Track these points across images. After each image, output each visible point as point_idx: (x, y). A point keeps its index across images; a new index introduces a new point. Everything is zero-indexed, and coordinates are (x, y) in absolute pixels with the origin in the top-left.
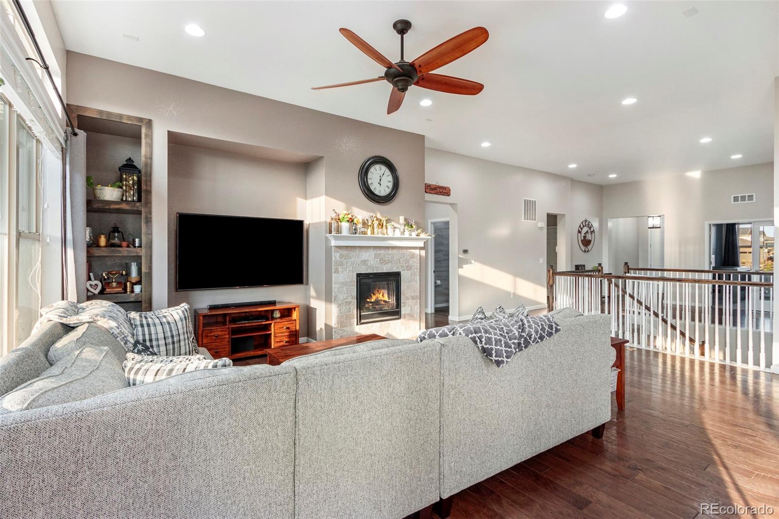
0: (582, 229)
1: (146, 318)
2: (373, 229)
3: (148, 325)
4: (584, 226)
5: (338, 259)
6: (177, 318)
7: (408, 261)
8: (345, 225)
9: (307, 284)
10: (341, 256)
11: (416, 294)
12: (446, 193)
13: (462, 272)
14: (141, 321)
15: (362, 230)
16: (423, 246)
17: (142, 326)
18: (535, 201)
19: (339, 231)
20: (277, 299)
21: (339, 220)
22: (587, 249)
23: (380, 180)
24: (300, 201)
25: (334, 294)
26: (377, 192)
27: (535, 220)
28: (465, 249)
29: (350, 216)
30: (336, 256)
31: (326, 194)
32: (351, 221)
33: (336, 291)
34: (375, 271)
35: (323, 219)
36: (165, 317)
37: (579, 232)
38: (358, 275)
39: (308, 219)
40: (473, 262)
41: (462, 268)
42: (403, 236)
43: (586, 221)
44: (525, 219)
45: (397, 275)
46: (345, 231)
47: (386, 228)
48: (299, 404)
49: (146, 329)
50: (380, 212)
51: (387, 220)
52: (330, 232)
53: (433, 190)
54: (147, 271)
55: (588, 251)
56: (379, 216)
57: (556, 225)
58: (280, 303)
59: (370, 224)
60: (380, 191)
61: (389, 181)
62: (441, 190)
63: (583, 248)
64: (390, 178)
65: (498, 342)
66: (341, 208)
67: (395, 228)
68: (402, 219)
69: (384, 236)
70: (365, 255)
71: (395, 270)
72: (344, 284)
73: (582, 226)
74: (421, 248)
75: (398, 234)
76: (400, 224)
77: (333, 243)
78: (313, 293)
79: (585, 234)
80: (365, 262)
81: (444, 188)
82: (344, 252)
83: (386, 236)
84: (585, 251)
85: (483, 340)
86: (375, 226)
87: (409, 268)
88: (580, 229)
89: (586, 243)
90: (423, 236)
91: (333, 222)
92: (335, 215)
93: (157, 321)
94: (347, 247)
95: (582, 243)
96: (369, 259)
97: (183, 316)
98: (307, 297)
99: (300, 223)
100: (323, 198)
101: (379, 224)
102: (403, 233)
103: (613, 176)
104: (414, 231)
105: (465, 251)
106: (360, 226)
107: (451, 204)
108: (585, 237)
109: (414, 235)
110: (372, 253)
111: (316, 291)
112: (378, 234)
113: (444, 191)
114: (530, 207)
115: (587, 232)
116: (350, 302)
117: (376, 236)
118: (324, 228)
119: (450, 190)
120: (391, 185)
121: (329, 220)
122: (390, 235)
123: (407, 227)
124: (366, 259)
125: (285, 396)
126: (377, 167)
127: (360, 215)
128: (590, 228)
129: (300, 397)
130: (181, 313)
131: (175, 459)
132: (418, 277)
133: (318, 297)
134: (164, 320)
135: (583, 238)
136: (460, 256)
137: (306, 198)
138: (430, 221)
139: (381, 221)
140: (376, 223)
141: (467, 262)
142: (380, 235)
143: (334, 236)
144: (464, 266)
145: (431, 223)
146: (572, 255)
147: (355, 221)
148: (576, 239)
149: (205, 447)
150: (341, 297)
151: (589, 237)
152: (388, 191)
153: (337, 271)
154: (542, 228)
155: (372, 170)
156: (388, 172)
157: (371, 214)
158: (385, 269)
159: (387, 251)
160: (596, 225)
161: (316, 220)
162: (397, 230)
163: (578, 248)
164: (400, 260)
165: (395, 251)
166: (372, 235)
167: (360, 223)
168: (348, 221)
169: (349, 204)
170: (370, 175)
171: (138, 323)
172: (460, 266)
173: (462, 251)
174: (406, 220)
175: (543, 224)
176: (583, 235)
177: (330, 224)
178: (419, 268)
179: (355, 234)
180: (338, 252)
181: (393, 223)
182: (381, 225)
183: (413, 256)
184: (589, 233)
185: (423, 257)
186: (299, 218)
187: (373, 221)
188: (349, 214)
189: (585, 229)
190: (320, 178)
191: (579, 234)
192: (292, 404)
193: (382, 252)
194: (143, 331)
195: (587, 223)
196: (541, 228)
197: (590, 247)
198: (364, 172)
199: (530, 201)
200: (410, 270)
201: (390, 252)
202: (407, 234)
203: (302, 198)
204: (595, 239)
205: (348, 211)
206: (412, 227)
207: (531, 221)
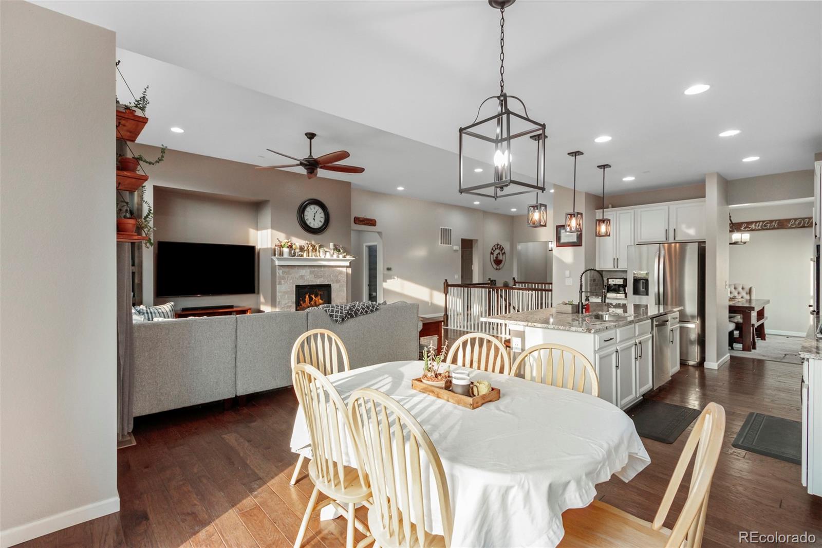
0: (494, 251)
1: (149, 309)
2: (309, 253)
3: (151, 313)
4: (496, 249)
5: (281, 274)
6: (168, 310)
7: (337, 277)
8: (286, 250)
9: (258, 293)
10: (284, 272)
11: (344, 301)
12: (372, 224)
13: (385, 285)
14: (147, 310)
15: (300, 253)
16: (349, 265)
17: (147, 313)
18: (451, 229)
19: (281, 254)
20: (235, 304)
21: (281, 246)
22: (498, 268)
23: (314, 216)
24: (252, 232)
25: (277, 300)
26: (312, 226)
27: (451, 244)
28: (389, 267)
29: (289, 244)
30: (279, 272)
31: (272, 228)
32: (291, 247)
33: (279, 297)
34: (310, 284)
35: (269, 246)
36: (160, 309)
37: (492, 253)
38: (297, 286)
39: (259, 246)
40: (396, 278)
41: (386, 282)
42: (332, 258)
43: (498, 245)
44: (441, 243)
45: (328, 288)
46: (286, 255)
47: (319, 252)
48: (238, 331)
49: (150, 315)
50: (314, 240)
51: (319, 246)
52: (275, 255)
53: (361, 221)
54: (139, 282)
55: (499, 269)
56: (313, 243)
57: (472, 248)
58: (236, 307)
59: (305, 249)
60: (314, 224)
61: (321, 217)
62: (368, 222)
63: (495, 266)
64: (323, 215)
65: (337, 312)
66: (282, 237)
67: (326, 252)
68: (331, 245)
69: (317, 258)
70: (302, 272)
71: (326, 283)
72: (286, 293)
73: (494, 249)
74: (347, 267)
75: (328, 256)
76: (330, 249)
77: (277, 263)
78: (262, 299)
79: (497, 255)
80: (302, 277)
81: (371, 220)
82: (286, 270)
83: (319, 258)
84: (497, 269)
85: (330, 311)
86: (310, 250)
87: (338, 281)
88: (492, 251)
89: (498, 262)
90: (348, 257)
91: (276, 247)
92: (279, 242)
93: (156, 311)
94: (288, 266)
95: (495, 262)
96: (306, 275)
97: (171, 309)
98: (259, 303)
99: (253, 248)
100: (269, 231)
101: (313, 249)
102: (332, 256)
103: (514, 210)
104: (341, 254)
105: (389, 269)
106: (297, 250)
107: (378, 232)
108: (497, 258)
109: (341, 257)
110: (308, 270)
111: (265, 298)
112: (312, 256)
113: (371, 222)
114: (446, 235)
115: (499, 253)
116: (291, 306)
117: (310, 258)
118: (270, 253)
119: (376, 221)
120: (323, 220)
121: (273, 246)
122: (322, 257)
123: (335, 251)
124: (303, 274)
125: (232, 326)
126: (312, 207)
127: (298, 242)
128: (502, 250)
129: (238, 328)
130: (170, 307)
131: (189, 344)
132: (345, 289)
133: (266, 304)
134: (160, 311)
135: (495, 259)
136: (384, 272)
137: (257, 229)
138: (365, 245)
139: (315, 246)
140: (311, 248)
141: (390, 277)
142: (314, 257)
143: (277, 258)
144: (388, 281)
145: (366, 246)
146: (484, 271)
147: (294, 247)
148: (489, 259)
149: (200, 341)
150: (283, 302)
151: (500, 257)
152: (320, 224)
153: (280, 283)
154: (458, 250)
155: (308, 209)
156: (320, 210)
157: (307, 242)
158: (318, 282)
159: (320, 268)
160: (507, 247)
161: (264, 246)
162: (328, 254)
163: (491, 267)
164: (330, 275)
165: (326, 269)
166: (308, 257)
167: (297, 248)
168: (288, 247)
169: (289, 234)
170: (306, 213)
171: (145, 311)
172: (385, 281)
173: (386, 269)
174: (335, 245)
175: (457, 247)
176: (495, 256)
177: (275, 250)
178: (346, 281)
179: (294, 256)
180: (281, 269)
181: (324, 248)
182: (314, 249)
183: (341, 273)
184: (501, 255)
185: (349, 274)
186: (251, 244)
187: (308, 247)
188: (289, 242)
189: (497, 251)
190: (267, 216)
191: (492, 255)
192: (235, 330)
193: (316, 269)
194: (148, 316)
195: (499, 246)
196: (456, 251)
197: (501, 266)
198: (302, 210)
199: (446, 229)
200: (338, 283)
201: (322, 269)
202: (335, 257)
203: (253, 229)
204: (506, 259)
205: (288, 240)
206: (340, 251)
207: (447, 245)
